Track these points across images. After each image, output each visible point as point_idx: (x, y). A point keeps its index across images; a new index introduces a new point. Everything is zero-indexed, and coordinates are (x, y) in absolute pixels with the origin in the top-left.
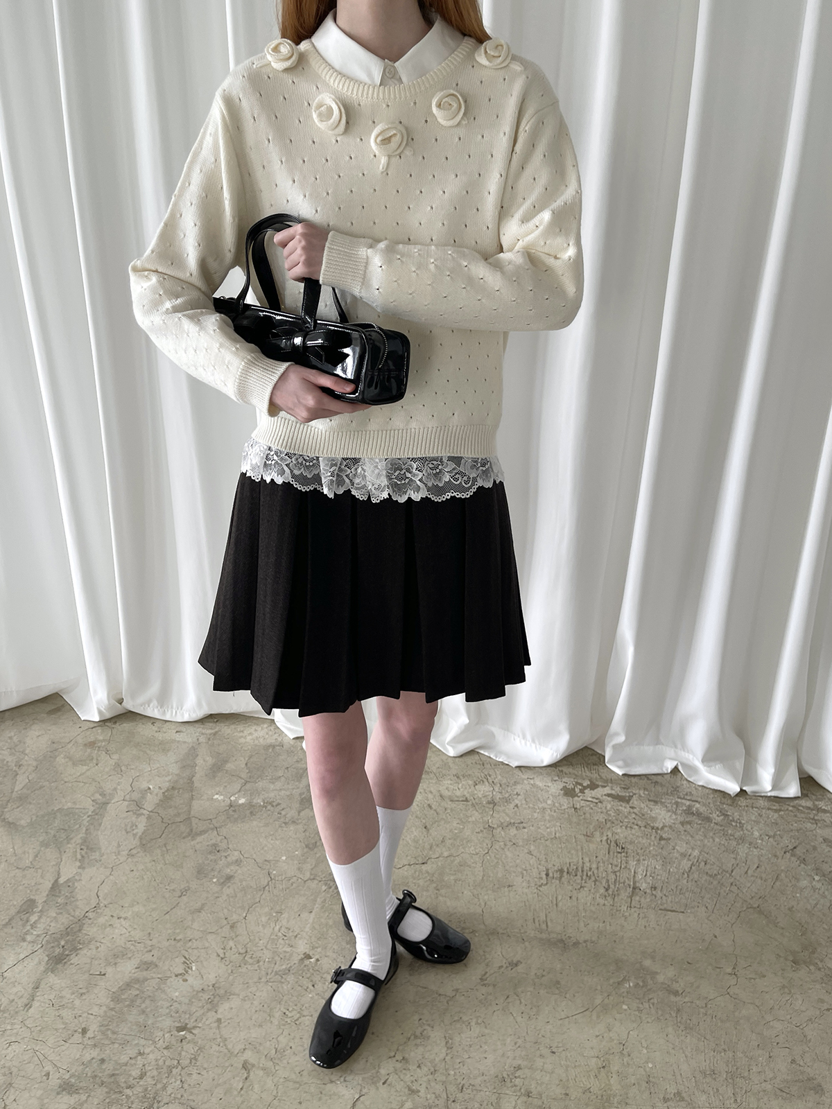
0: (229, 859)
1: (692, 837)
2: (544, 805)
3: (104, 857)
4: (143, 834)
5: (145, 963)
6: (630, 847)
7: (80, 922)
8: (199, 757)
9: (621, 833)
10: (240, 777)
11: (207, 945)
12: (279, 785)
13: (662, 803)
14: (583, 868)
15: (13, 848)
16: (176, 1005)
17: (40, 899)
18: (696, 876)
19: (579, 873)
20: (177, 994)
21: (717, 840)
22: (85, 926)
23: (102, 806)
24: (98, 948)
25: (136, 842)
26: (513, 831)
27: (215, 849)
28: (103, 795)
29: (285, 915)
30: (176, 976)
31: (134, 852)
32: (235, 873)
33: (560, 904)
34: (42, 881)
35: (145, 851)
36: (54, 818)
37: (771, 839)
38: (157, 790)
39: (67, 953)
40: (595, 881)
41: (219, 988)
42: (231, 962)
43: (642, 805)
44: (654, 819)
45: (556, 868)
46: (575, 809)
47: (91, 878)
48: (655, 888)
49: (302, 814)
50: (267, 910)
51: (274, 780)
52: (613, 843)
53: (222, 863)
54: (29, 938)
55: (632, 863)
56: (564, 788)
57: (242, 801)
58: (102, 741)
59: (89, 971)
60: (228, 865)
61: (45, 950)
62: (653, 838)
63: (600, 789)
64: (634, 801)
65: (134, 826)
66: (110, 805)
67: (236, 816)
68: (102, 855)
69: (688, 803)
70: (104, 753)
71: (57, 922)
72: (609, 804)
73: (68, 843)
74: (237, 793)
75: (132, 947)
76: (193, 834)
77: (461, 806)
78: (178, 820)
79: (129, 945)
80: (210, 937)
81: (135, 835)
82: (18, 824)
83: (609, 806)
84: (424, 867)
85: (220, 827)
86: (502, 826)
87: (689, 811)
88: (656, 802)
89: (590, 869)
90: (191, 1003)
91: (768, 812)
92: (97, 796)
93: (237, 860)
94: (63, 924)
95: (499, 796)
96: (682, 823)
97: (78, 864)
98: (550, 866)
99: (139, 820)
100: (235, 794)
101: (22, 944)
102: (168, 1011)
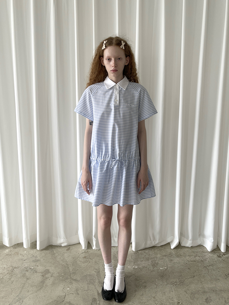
2: (215, 260)
12: (144, 262)
29: (166, 293)
34: (94, 293)
49: (154, 269)
50: (160, 293)
56: (217, 256)
57: (136, 267)
73: (95, 283)
77: (194, 262)
80: (150, 301)
84: (194, 278)
86: (207, 266)
95: (203, 259)
98: (225, 274)
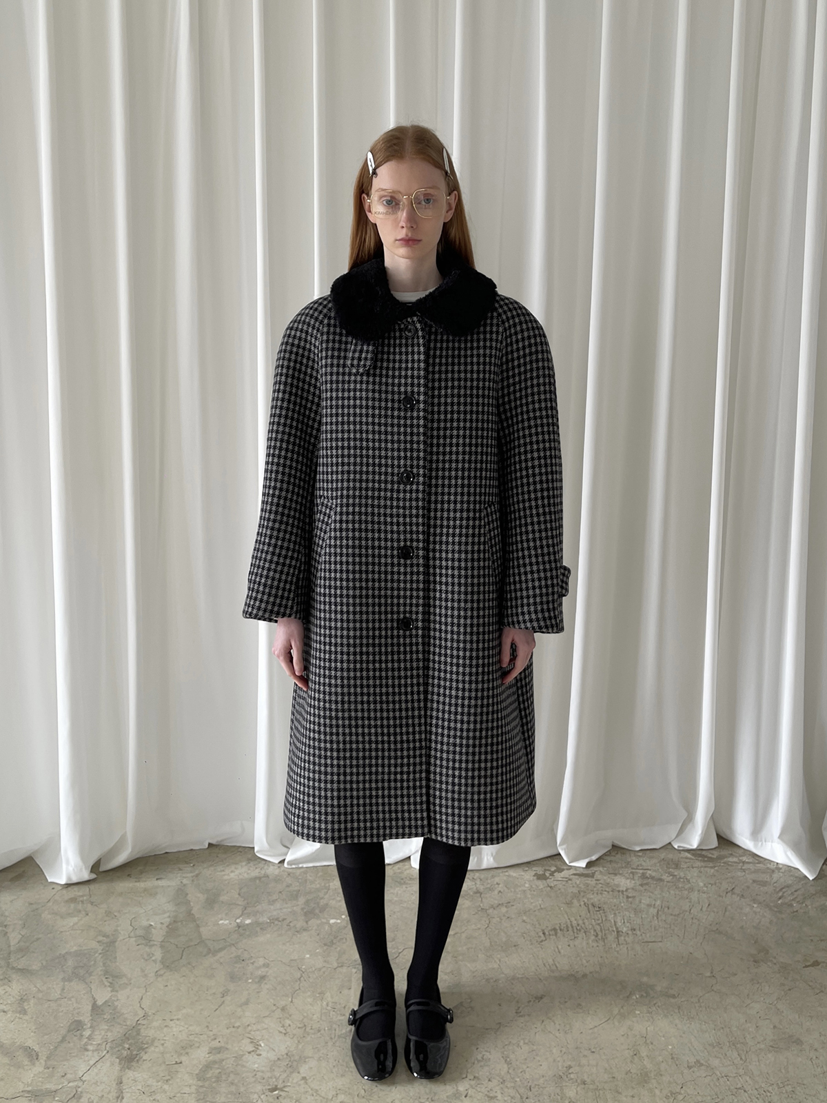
0: (256, 964)
1: (652, 893)
3: (132, 981)
4: (162, 959)
5: (215, 1048)
6: (605, 907)
7: (136, 1028)
8: (190, 895)
9: (595, 899)
10: (238, 905)
11: (266, 1026)
13: (620, 874)
14: (571, 925)
15: (36, 987)
16: (259, 1074)
17: (86, 1018)
18: (663, 917)
19: (570, 929)
20: (256, 1066)
21: (672, 892)
22: (142, 1031)
23: (110, 945)
24: (163, 1045)
25: (158, 966)
26: (504, 910)
27: (241, 960)
28: (108, 937)
30: (249, 1053)
31: (162, 972)
32: (267, 972)
33: (562, 951)
35: (171, 970)
36: (66, 960)
37: (714, 886)
38: (159, 926)
39: (135, 1053)
40: (585, 932)
41: (293, 1055)
42: (294, 1035)
43: (605, 878)
44: (618, 886)
45: (550, 928)
46: (551, 887)
47: (128, 997)
48: (634, 930)
51: (272, 902)
52: (590, 906)
53: (251, 968)
54: (90, 1048)
55: (611, 917)
58: (82, 896)
59: (165, 1063)
60: (258, 968)
61: (112, 1054)
62: (621, 897)
63: (565, 872)
64: (598, 876)
65: (150, 955)
66: (117, 944)
67: (247, 933)
68: (130, 979)
69: (641, 871)
70: (89, 905)
71: (112, 1031)
72: (578, 880)
74: (241, 916)
75: (196, 1039)
76: (212, 952)
78: (192, 944)
79: (191, 1038)
81: (155, 961)
82: (30, 968)
83: (578, 882)
85: (237, 943)
87: (644, 876)
88: (615, 874)
89: (578, 925)
90: (272, 1070)
91: (706, 869)
92: (100, 938)
93: (264, 965)
94: (118, 1032)
96: (641, 885)
97: (109, 989)
99: (153, 949)
100: (239, 918)
101: (86, 1053)
102: (254, 1079)
